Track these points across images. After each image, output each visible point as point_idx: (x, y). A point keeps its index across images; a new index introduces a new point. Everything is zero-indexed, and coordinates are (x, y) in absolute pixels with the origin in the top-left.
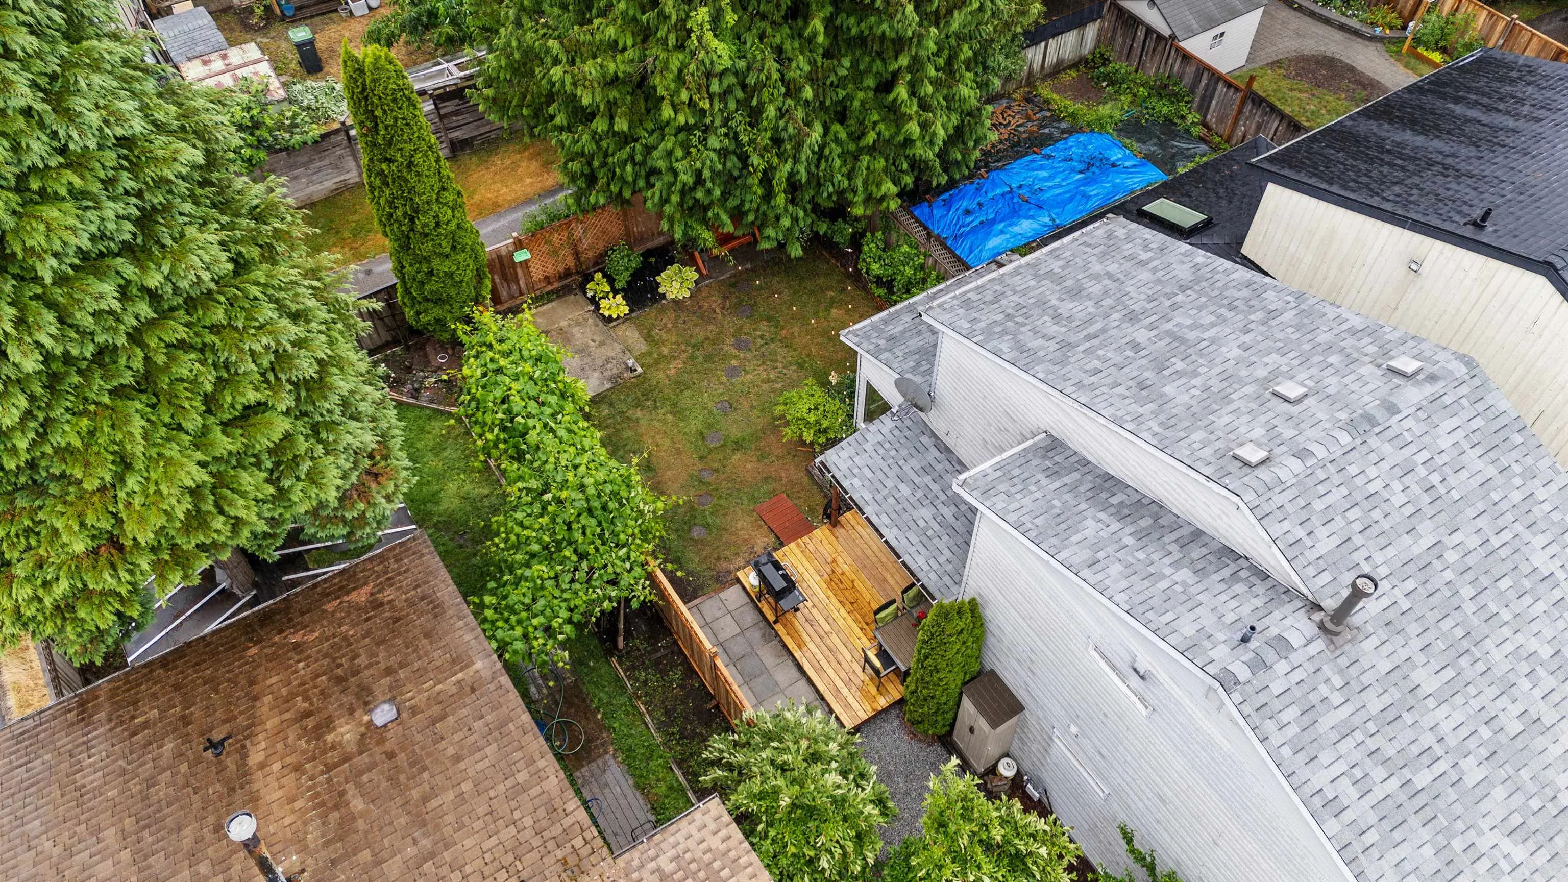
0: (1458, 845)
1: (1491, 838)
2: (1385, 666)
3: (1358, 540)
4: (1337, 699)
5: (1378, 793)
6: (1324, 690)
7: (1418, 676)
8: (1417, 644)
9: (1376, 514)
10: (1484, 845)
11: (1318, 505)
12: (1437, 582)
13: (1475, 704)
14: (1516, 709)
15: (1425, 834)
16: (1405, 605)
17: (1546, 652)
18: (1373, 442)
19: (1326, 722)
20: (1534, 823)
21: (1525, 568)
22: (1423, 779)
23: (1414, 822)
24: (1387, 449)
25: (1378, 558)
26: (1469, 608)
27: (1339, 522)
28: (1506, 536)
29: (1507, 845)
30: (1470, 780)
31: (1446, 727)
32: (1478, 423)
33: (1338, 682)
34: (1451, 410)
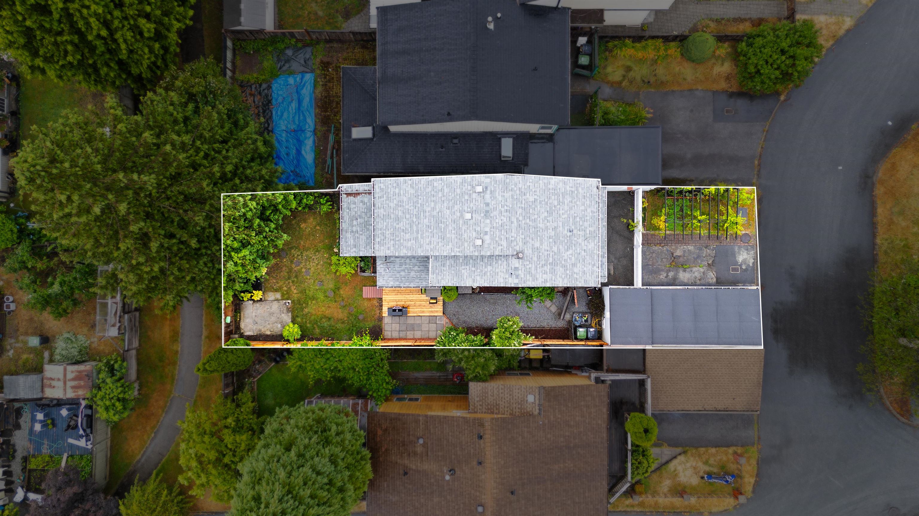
0: (563, 262)
1: (566, 255)
2: (530, 251)
3: (508, 236)
4: (530, 265)
5: (548, 271)
6: (528, 267)
7: (536, 246)
8: (531, 240)
9: (505, 227)
10: (566, 258)
11: (497, 239)
12: (523, 226)
13: (546, 238)
14: (551, 231)
15: (558, 267)
16: (523, 237)
17: (546, 214)
18: (492, 215)
19: (533, 272)
20: (568, 244)
21: (531, 204)
22: (551, 260)
23: (556, 268)
24: (495, 213)
25: (513, 235)
26: (531, 223)
27: (502, 237)
28: (523, 202)
29: (569, 253)
30: (556, 251)
31: (546, 248)
32: (500, 186)
33: (528, 263)
34: (495, 191)
